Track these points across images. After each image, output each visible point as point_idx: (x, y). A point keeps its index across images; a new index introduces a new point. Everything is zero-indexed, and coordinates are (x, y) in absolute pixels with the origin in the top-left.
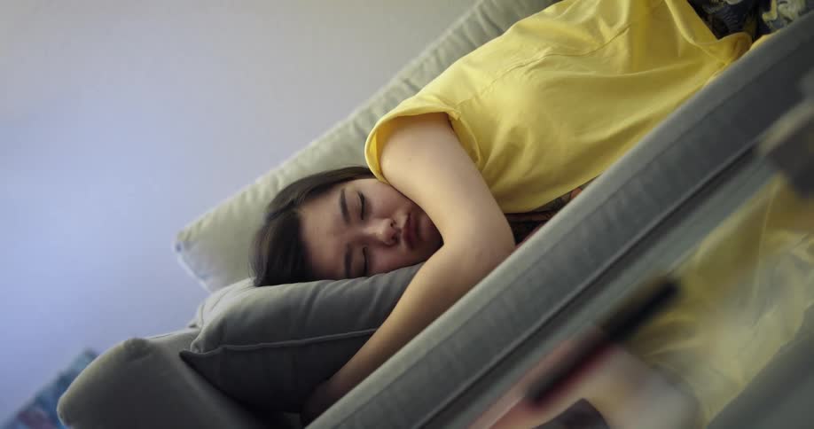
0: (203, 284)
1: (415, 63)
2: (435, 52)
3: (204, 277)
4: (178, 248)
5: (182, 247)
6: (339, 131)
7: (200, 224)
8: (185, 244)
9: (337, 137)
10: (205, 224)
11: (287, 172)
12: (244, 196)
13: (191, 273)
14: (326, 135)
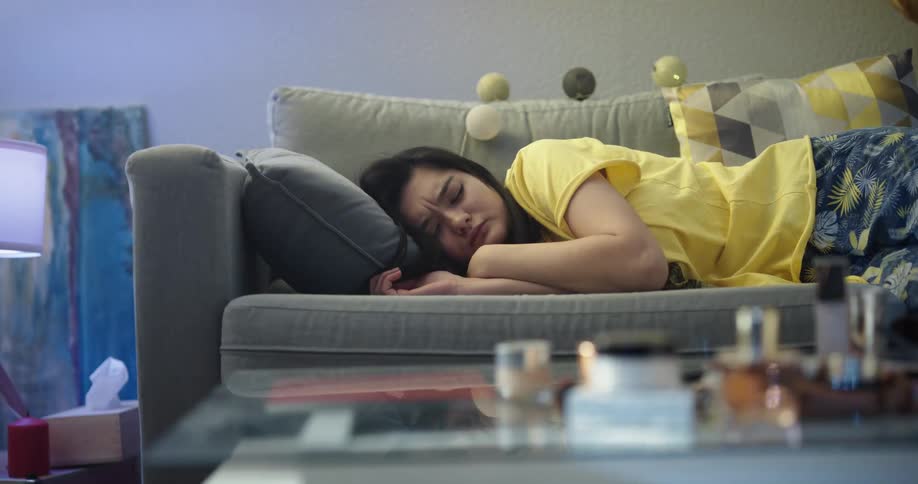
0: (272, 136)
1: (543, 103)
2: (562, 110)
3: (276, 133)
4: (275, 98)
5: (279, 100)
6: (453, 109)
7: (304, 93)
8: (283, 99)
9: (447, 112)
10: (307, 97)
11: (393, 107)
12: (351, 98)
13: (269, 121)
14: (440, 103)
